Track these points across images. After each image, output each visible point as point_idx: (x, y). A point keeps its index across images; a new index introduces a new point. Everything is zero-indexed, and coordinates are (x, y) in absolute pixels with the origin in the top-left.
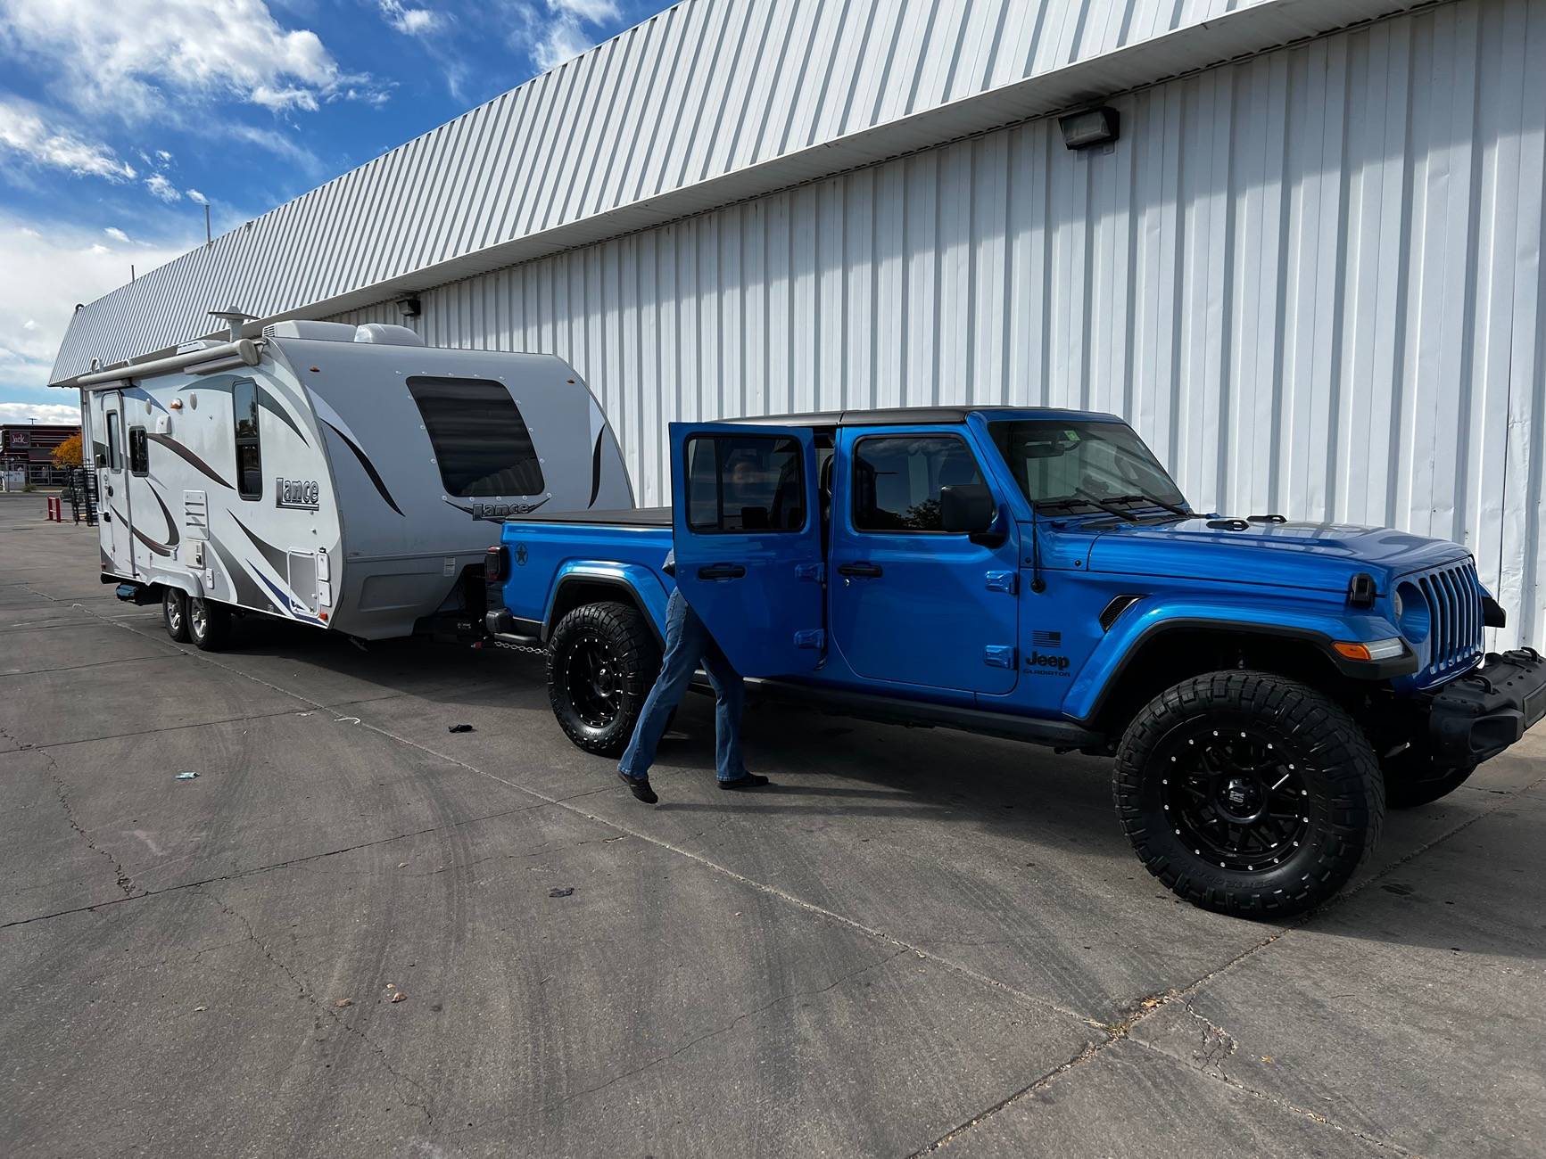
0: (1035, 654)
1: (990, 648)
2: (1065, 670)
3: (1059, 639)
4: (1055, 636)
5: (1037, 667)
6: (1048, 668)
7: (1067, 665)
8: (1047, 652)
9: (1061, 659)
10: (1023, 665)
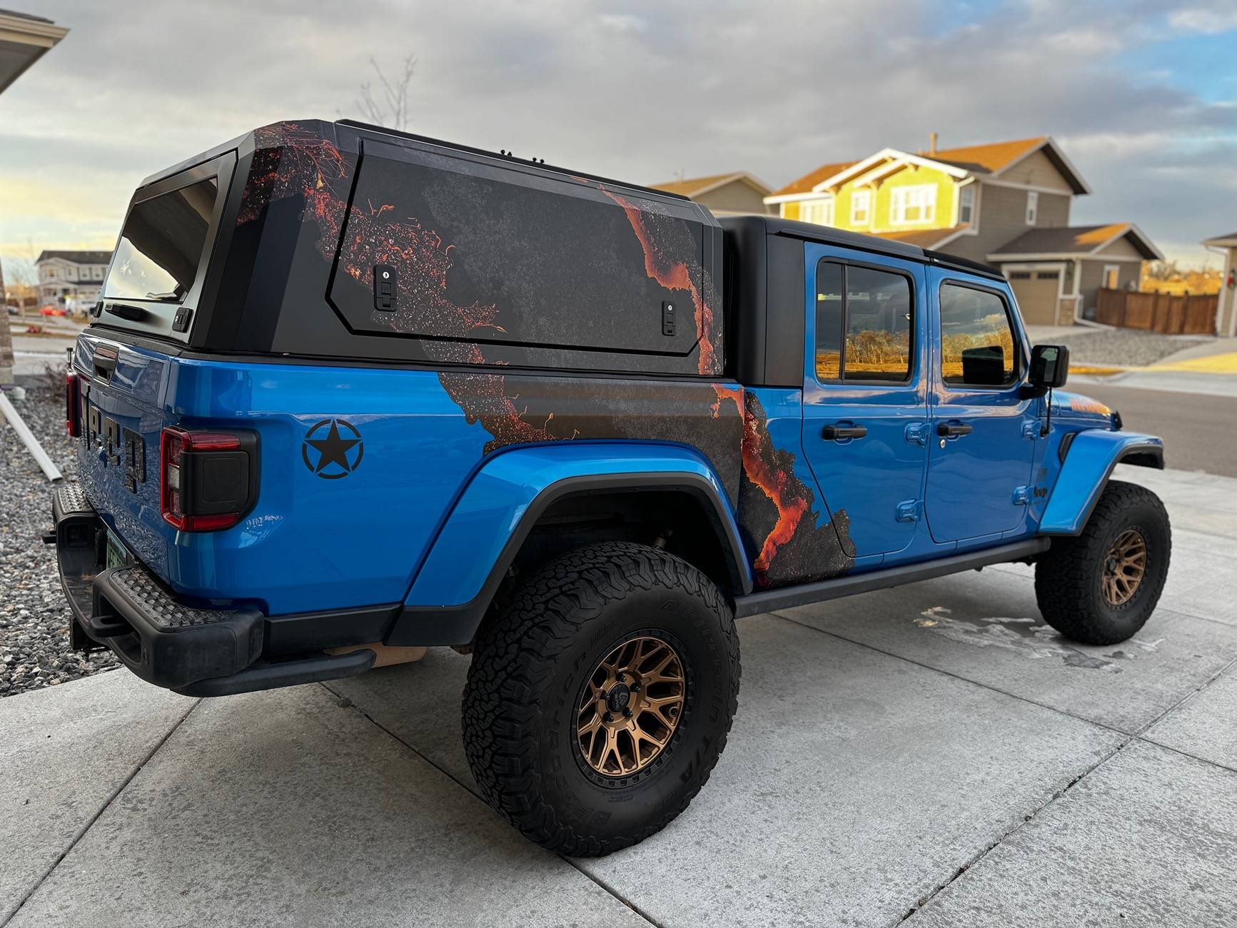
2: (1045, 498)
7: (1046, 493)
9: (1044, 489)
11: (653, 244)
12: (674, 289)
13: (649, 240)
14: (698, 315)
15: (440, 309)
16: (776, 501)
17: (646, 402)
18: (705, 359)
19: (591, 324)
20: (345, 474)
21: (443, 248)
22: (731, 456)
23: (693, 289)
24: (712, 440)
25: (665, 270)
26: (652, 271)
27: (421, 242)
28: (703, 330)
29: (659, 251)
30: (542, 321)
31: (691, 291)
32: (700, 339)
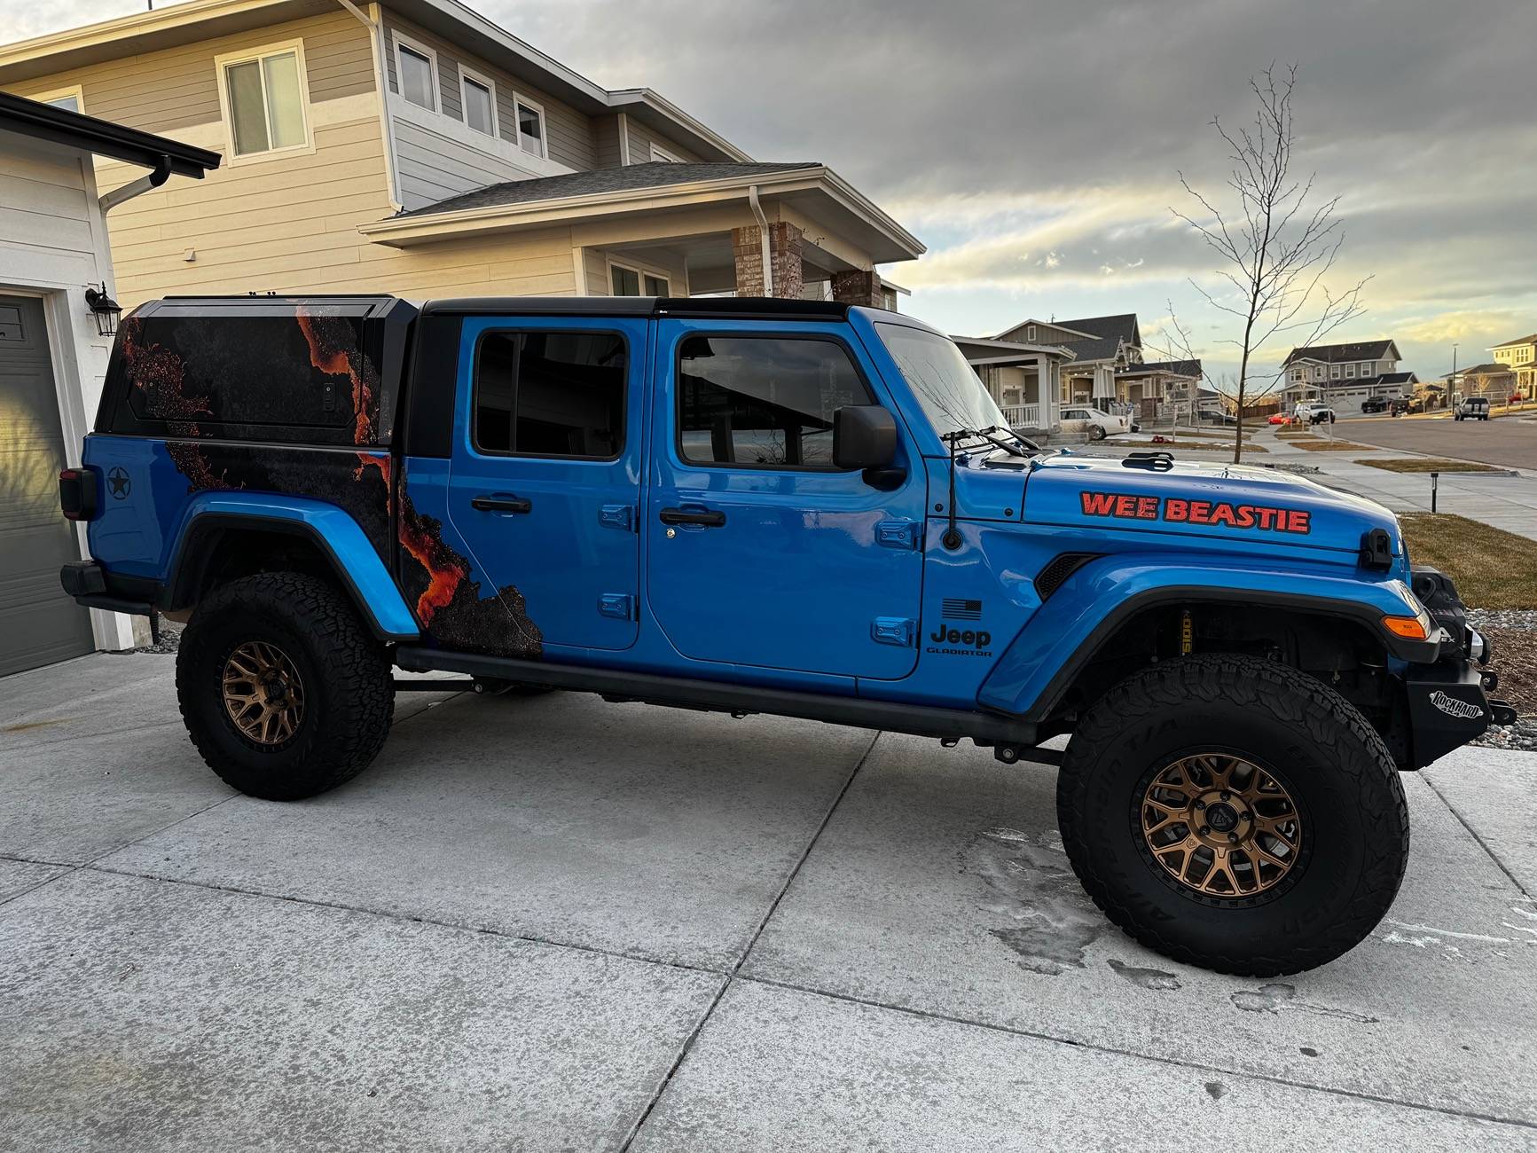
0: (943, 628)
1: (883, 621)
2: (984, 649)
3: (979, 609)
4: (974, 606)
5: (946, 644)
6: (961, 646)
7: (988, 641)
8: (963, 626)
9: (980, 634)
10: (927, 642)
11: (318, 341)
12: (335, 374)
13: (315, 336)
14: (355, 393)
15: (178, 401)
16: (424, 563)
17: (295, 464)
18: (361, 431)
19: (267, 406)
20: (124, 498)
21: (181, 364)
22: (377, 515)
23: (352, 372)
24: (356, 500)
25: (326, 359)
26: (316, 361)
27: (170, 363)
28: (361, 407)
29: (323, 345)
30: (235, 406)
31: (350, 374)
32: (357, 414)
